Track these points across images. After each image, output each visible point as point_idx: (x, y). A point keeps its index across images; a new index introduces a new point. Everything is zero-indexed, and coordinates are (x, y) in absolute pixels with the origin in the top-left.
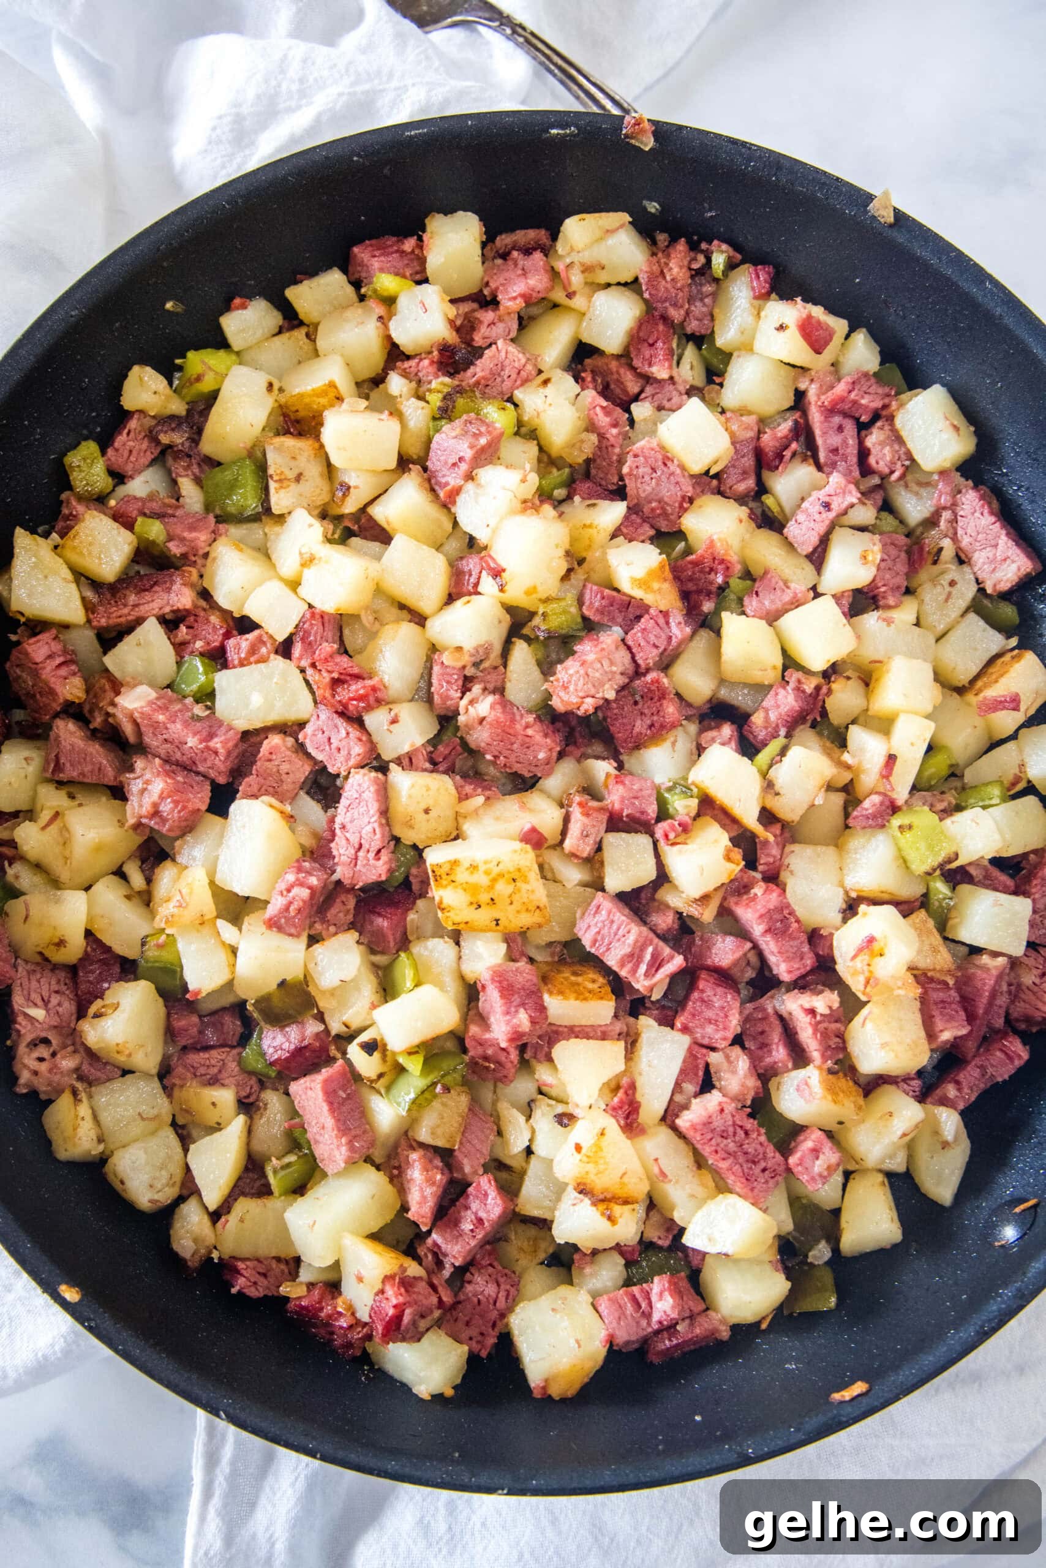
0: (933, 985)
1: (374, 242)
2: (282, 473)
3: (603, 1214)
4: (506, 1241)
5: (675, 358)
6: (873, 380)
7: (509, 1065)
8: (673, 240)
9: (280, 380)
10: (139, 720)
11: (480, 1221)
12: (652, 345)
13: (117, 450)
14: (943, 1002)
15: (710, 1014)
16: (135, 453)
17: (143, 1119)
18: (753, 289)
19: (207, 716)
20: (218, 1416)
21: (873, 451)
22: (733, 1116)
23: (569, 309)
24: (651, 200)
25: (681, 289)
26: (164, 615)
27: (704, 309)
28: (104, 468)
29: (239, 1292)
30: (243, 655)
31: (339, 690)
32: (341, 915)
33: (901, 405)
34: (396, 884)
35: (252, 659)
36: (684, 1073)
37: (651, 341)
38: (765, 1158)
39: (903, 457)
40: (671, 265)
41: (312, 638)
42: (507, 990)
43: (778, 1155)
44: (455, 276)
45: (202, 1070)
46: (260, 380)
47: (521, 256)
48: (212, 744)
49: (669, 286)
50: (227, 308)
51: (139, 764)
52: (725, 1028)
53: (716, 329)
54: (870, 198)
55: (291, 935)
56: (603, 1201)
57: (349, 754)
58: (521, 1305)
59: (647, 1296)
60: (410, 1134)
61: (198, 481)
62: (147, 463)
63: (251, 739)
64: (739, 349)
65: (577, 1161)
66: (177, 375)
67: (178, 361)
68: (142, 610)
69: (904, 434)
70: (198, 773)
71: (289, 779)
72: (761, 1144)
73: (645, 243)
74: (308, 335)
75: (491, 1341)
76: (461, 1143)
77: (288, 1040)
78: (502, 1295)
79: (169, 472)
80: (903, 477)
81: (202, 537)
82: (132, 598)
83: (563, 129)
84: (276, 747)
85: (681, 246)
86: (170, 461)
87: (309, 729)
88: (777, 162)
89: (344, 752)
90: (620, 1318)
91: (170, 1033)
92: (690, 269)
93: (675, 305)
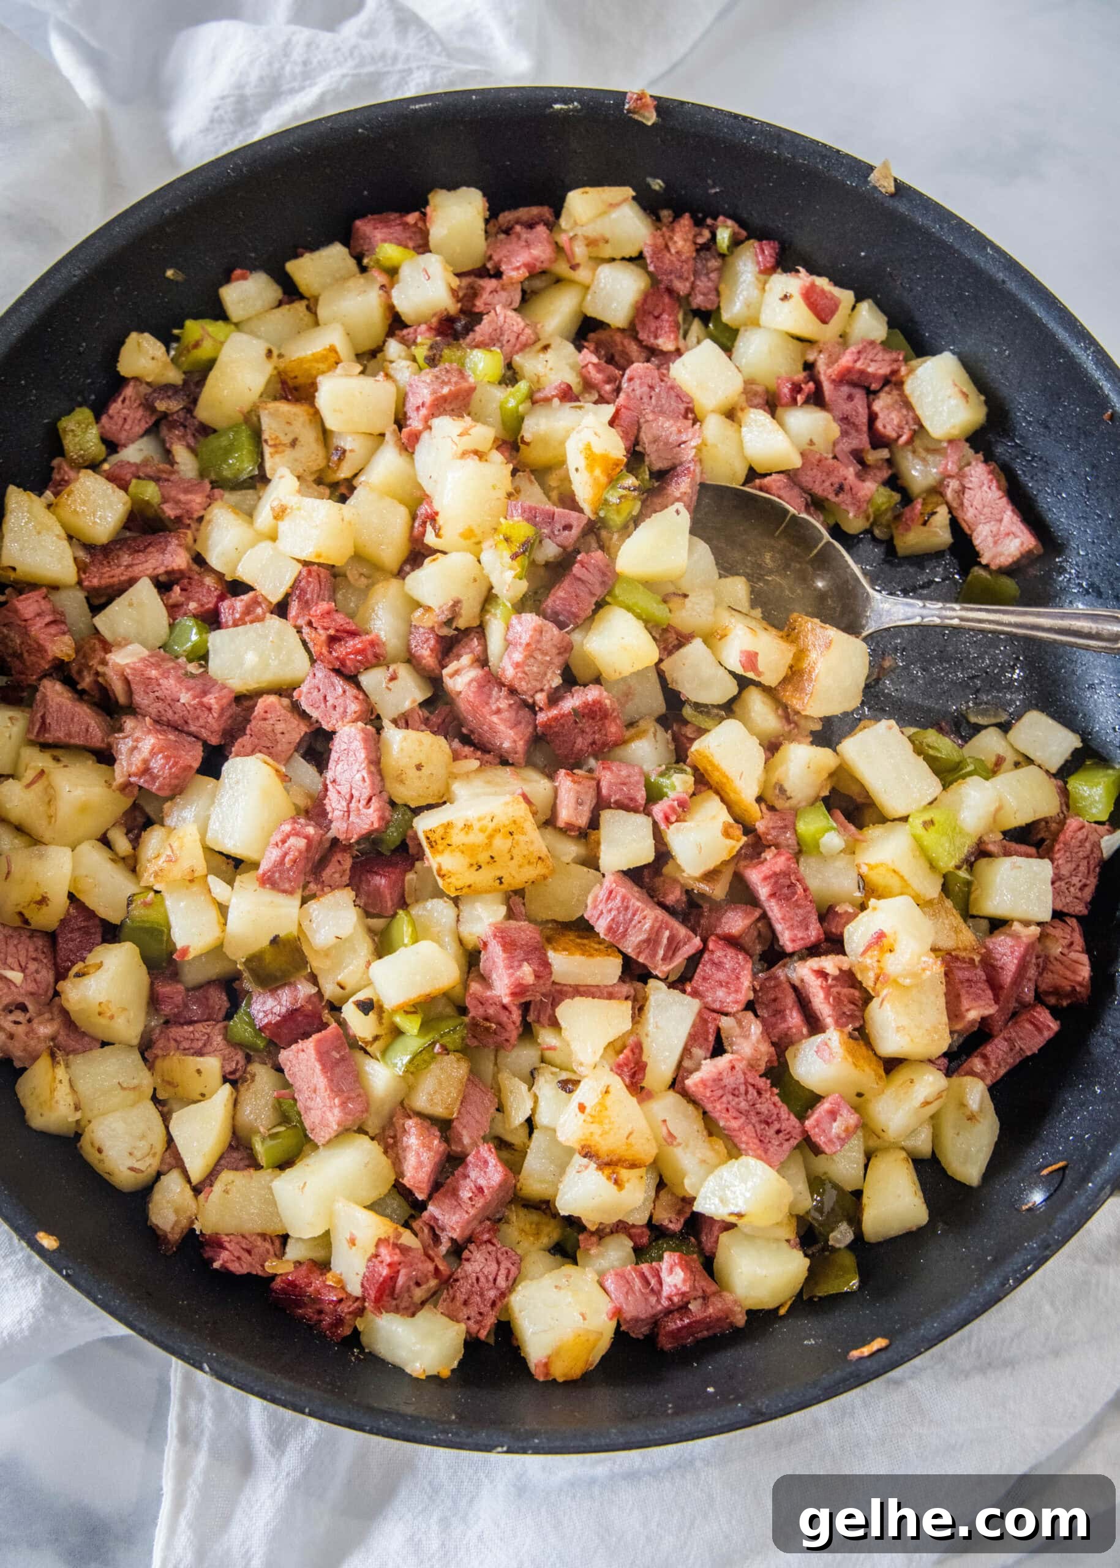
0: (958, 964)
1: (375, 216)
2: (277, 438)
3: (609, 1178)
4: (507, 1222)
5: (681, 332)
6: (879, 348)
7: (511, 1027)
8: (677, 216)
9: (279, 348)
10: (130, 677)
11: (480, 1189)
12: (657, 318)
13: (111, 417)
14: (968, 980)
15: (721, 976)
16: (129, 421)
17: (123, 1088)
18: (758, 263)
19: (201, 674)
20: (202, 1369)
21: (881, 415)
22: (745, 1074)
23: (572, 282)
24: (655, 177)
25: (686, 262)
26: (158, 576)
27: (710, 284)
28: (98, 436)
29: (222, 1266)
30: (237, 616)
31: (336, 646)
32: (337, 876)
33: (911, 371)
34: (393, 847)
35: (247, 619)
36: (694, 1038)
37: (656, 314)
38: (779, 1119)
39: (911, 422)
40: (675, 238)
41: (308, 596)
42: (509, 945)
43: (792, 1117)
44: (458, 250)
45: (186, 1044)
46: (259, 347)
47: (524, 230)
48: (205, 700)
49: (674, 259)
50: (227, 279)
51: (129, 723)
52: (736, 991)
53: (722, 305)
54: (871, 168)
55: (284, 891)
56: (608, 1164)
57: (345, 712)
58: (523, 1284)
59: (657, 1274)
60: (406, 1103)
61: (193, 450)
62: (141, 432)
63: (244, 701)
64: (745, 325)
65: (581, 1122)
66: (175, 345)
67: (176, 332)
68: (137, 570)
69: (913, 400)
70: (190, 734)
71: (283, 740)
72: (774, 1104)
73: (649, 220)
74: (308, 308)
75: (490, 1320)
76: (459, 1112)
77: (280, 1003)
78: (503, 1272)
79: (163, 442)
80: (910, 441)
81: (196, 500)
82: (126, 559)
83: (566, 104)
84: (272, 705)
85: (686, 220)
86: (164, 431)
87: (304, 688)
88: (778, 135)
89: (340, 710)
90: (627, 1293)
91: (154, 1001)
92: (695, 243)
93: (680, 277)
